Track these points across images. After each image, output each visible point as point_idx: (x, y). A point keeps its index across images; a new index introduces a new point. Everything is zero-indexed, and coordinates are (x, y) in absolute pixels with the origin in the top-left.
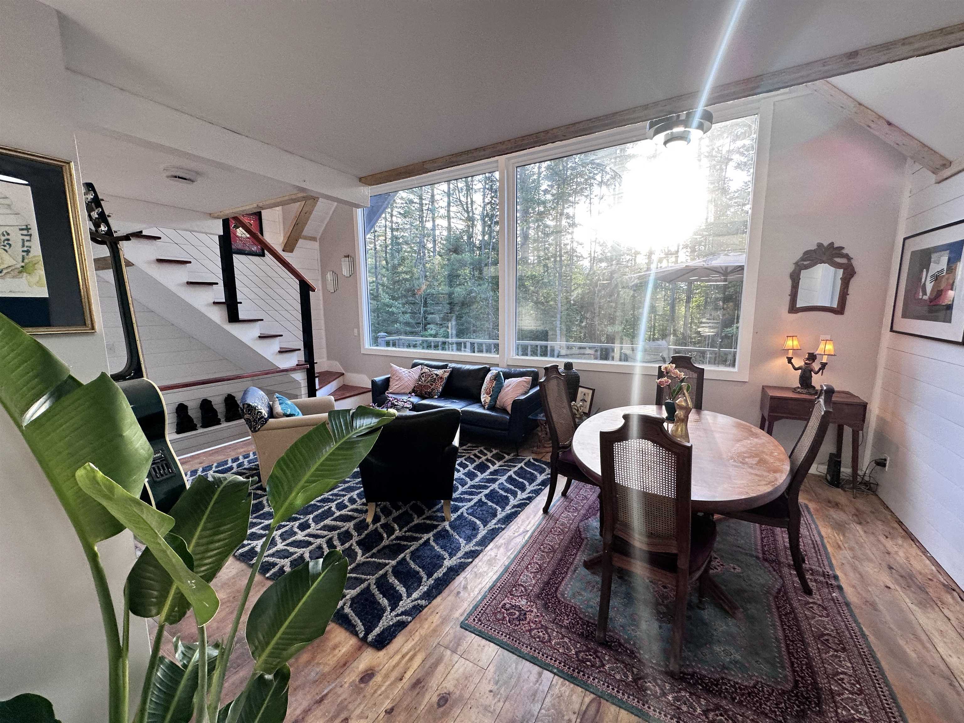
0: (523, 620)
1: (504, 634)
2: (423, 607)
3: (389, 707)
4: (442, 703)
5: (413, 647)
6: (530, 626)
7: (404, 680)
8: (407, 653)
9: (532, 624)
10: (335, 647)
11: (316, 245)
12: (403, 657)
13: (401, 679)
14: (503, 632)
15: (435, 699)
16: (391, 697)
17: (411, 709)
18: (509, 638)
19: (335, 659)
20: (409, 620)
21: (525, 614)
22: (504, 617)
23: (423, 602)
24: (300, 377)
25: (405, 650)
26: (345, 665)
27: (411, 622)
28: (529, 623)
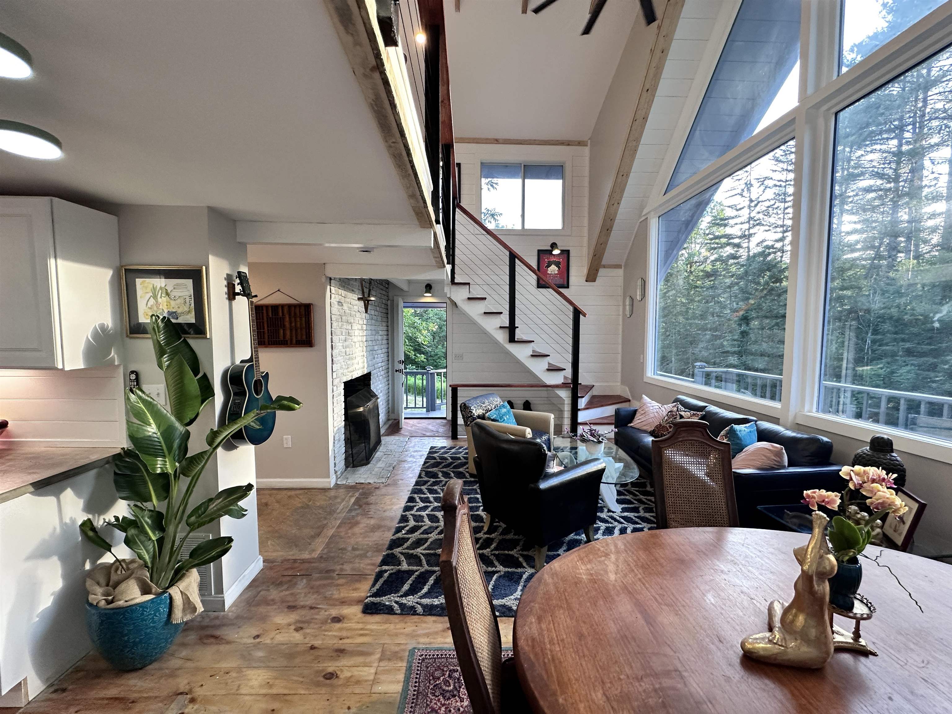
0: (444, 697)
1: (416, 688)
2: (415, 613)
3: (316, 645)
4: (328, 676)
5: (372, 630)
6: (440, 708)
7: (341, 642)
8: (366, 630)
9: (443, 709)
10: (355, 589)
11: (620, 272)
12: (361, 629)
13: (341, 639)
14: (419, 686)
15: (330, 670)
16: (325, 642)
17: (317, 659)
18: (414, 695)
19: (346, 595)
20: (397, 612)
21: (454, 696)
22: (439, 678)
23: (420, 609)
24: (565, 395)
25: (369, 627)
26: (343, 602)
27: (396, 614)
28: (443, 705)
